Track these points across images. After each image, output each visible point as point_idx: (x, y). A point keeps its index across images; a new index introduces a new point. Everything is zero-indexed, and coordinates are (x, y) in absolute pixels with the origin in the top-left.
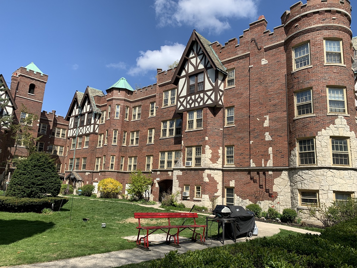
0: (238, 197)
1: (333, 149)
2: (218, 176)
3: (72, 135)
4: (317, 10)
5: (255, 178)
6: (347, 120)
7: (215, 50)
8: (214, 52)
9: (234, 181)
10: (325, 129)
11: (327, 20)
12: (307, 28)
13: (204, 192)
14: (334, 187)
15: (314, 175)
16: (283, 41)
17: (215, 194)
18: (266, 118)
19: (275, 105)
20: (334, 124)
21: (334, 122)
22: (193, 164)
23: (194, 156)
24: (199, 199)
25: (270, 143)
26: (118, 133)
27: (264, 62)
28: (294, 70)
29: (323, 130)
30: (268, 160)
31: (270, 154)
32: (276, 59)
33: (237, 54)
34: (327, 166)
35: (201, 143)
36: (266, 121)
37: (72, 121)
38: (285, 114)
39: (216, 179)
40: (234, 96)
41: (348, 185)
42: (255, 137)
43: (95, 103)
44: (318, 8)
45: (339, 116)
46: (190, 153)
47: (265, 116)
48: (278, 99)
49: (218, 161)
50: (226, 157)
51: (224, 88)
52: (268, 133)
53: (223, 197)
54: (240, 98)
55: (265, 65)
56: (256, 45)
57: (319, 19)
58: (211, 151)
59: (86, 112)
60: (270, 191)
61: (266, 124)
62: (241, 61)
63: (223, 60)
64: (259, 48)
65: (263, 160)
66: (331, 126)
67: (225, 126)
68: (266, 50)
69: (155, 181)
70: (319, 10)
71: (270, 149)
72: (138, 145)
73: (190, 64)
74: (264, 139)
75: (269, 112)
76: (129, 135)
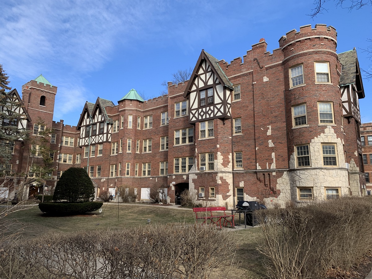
0: (248, 195)
1: (324, 153)
2: (229, 179)
3: (84, 144)
4: (308, 37)
5: (261, 179)
6: (334, 129)
7: (222, 67)
8: (221, 69)
9: (243, 182)
10: (317, 137)
11: (317, 46)
12: (300, 52)
13: (217, 193)
14: (324, 183)
15: (309, 175)
16: (281, 62)
17: (228, 194)
18: (269, 127)
19: (276, 117)
20: (324, 133)
21: (324, 131)
22: (206, 169)
23: (207, 162)
24: (214, 198)
25: (272, 149)
26: (132, 142)
27: (266, 79)
28: (291, 88)
29: (315, 138)
30: (271, 164)
31: (273, 159)
32: (275, 77)
33: (242, 72)
34: (319, 166)
35: (213, 150)
36: (268, 130)
37: (83, 131)
38: (284, 124)
39: (227, 181)
40: (240, 108)
41: (336, 182)
42: (260, 145)
43: (107, 114)
44: (309, 36)
45: (327, 126)
46: (203, 160)
47: (268, 126)
48: (278, 112)
49: (228, 165)
50: (235, 162)
51: (231, 101)
52: (271, 140)
53: (234, 196)
54: (246, 110)
55: (267, 82)
56: (259, 64)
57: (310, 45)
58: (222, 157)
59: (98, 122)
60: (274, 189)
61: (269, 133)
62: (246, 77)
63: (229, 76)
64: (261, 67)
65: (267, 163)
66: (322, 134)
67: (234, 135)
68: (267, 69)
69: (171, 185)
70: (310, 37)
71: (273, 154)
72: (151, 152)
73: (199, 79)
74: (267, 146)
75: (271, 123)
76: (141, 142)
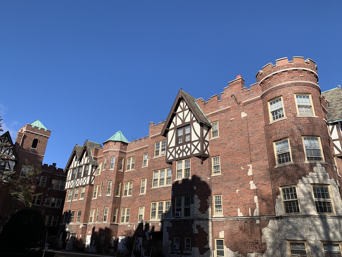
1: (316, 197)
2: (208, 228)
3: (70, 187)
4: (285, 70)
5: (243, 228)
6: (325, 168)
7: (199, 105)
9: (223, 232)
10: (305, 177)
12: (278, 85)
13: (194, 245)
14: (321, 236)
15: (300, 224)
16: (260, 96)
18: (249, 166)
19: (257, 154)
23: (183, 207)
24: (189, 252)
25: (255, 192)
26: (113, 184)
30: (254, 209)
31: (256, 203)
32: (254, 112)
33: (220, 109)
34: (312, 214)
35: (189, 193)
36: (249, 170)
37: (70, 174)
38: (267, 163)
39: (205, 229)
40: (218, 146)
42: (241, 186)
43: (93, 156)
48: (259, 149)
49: (206, 211)
51: (209, 139)
52: (253, 181)
54: (225, 148)
55: (245, 117)
56: (236, 100)
57: (288, 77)
58: (199, 201)
59: (84, 164)
60: (259, 242)
61: (250, 173)
62: (223, 114)
63: (207, 114)
64: (239, 103)
65: (250, 208)
67: (213, 175)
68: (245, 104)
69: (147, 233)
70: (288, 69)
71: (256, 198)
72: (131, 196)
73: (177, 117)
74: (249, 188)
75: (251, 162)
76: (123, 185)
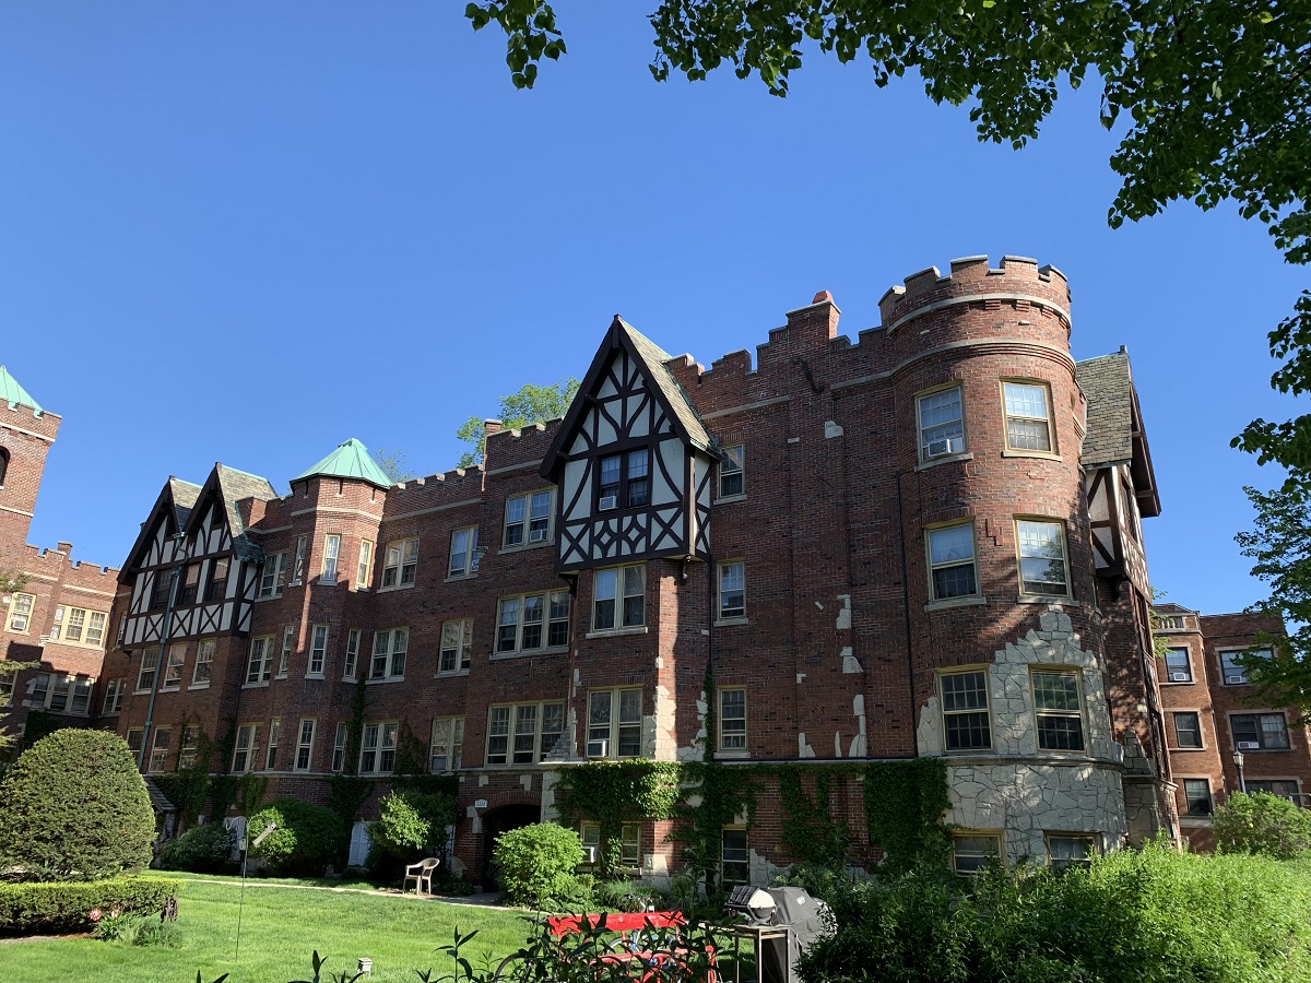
0: (763, 859)
1: (1039, 704)
4: (979, 297)
6: (1072, 618)
11: (1007, 328)
12: (953, 345)
13: (649, 847)
14: (1045, 818)
15: (991, 784)
16: (889, 373)
19: (869, 563)
20: (1038, 628)
21: (1039, 623)
22: (611, 751)
23: (614, 726)
24: (635, 870)
26: (331, 637)
27: (832, 430)
28: (921, 463)
29: (1009, 646)
32: (867, 424)
33: (751, 402)
36: (842, 612)
37: (144, 588)
38: (900, 593)
40: (742, 527)
41: (1085, 813)
42: (812, 663)
43: (244, 527)
44: (980, 292)
45: (1049, 606)
46: (602, 713)
47: (839, 597)
48: (877, 546)
49: (693, 737)
50: (719, 726)
52: (850, 650)
55: (836, 439)
56: (809, 376)
57: (985, 322)
58: (673, 705)
59: (206, 556)
60: (862, 835)
61: (844, 621)
62: (763, 420)
63: (706, 412)
64: (817, 387)
66: (1031, 634)
68: (836, 395)
72: (400, 678)
73: (601, 417)
74: (838, 670)
75: (851, 586)
76: (367, 641)
